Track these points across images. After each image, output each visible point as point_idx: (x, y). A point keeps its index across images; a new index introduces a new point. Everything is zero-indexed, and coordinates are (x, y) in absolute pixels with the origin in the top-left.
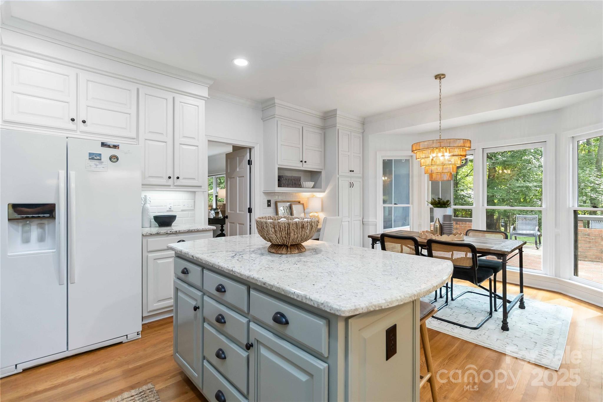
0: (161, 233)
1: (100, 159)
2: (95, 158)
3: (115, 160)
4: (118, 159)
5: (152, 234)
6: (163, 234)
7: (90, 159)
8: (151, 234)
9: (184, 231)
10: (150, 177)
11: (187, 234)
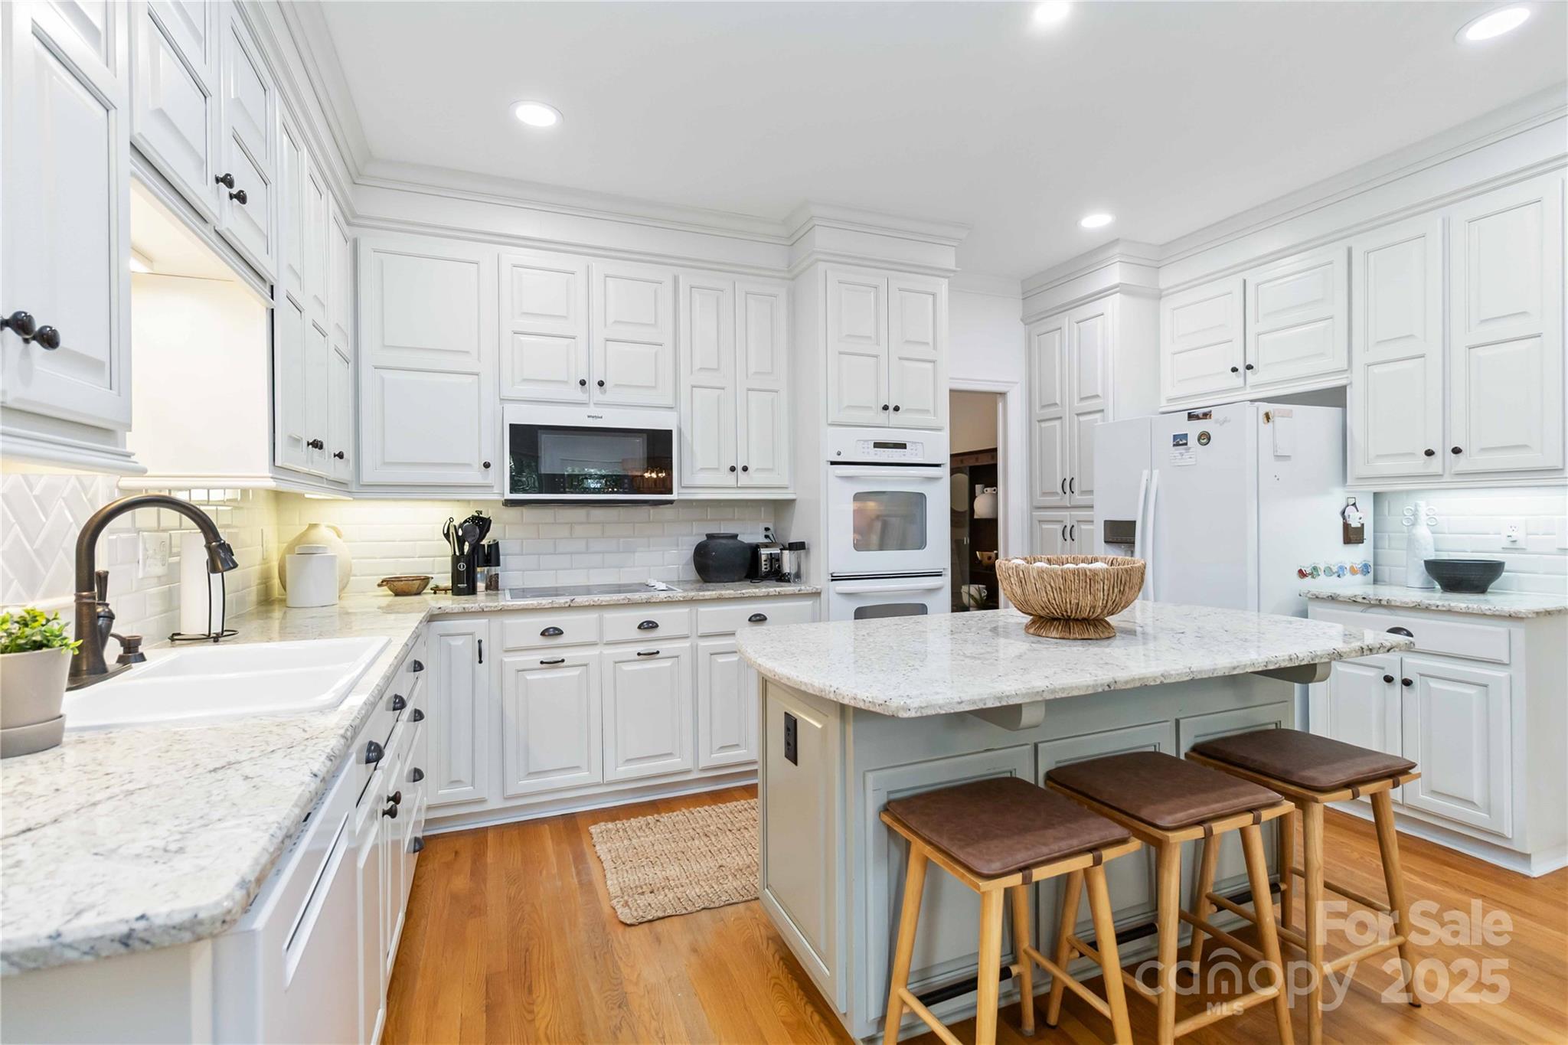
0: (1340, 599)
1: (1186, 444)
2: (1181, 442)
3: (1205, 440)
4: (1209, 439)
5: (1320, 596)
6: (1345, 601)
7: (1174, 445)
8: (1317, 597)
9: (1402, 602)
10: (1379, 456)
11: (1413, 614)
